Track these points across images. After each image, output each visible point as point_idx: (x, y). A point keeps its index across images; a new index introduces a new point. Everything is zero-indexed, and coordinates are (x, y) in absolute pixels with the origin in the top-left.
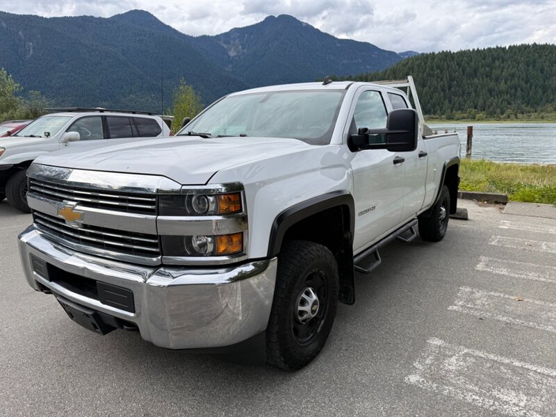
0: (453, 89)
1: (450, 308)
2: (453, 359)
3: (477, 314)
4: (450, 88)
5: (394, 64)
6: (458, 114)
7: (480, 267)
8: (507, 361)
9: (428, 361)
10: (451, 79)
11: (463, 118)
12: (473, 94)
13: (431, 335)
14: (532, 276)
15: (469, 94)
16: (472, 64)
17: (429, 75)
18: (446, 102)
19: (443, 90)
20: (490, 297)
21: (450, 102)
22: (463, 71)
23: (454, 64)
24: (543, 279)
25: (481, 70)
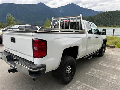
0: (111, 20)
1: (87, 73)
2: (80, 87)
3: (92, 75)
4: (110, 19)
5: (97, 14)
6: (112, 26)
7: (99, 64)
8: (93, 88)
9: (74, 86)
10: (111, 17)
11: (113, 27)
12: (116, 21)
13: (78, 80)
14: (111, 67)
15: (115, 21)
16: (116, 14)
17: (106, 17)
18: (109, 23)
19: (109, 20)
20: (98, 71)
21: (110, 23)
22: (114, 15)
23: (112, 14)
24: (113, 68)
25: (118, 15)
